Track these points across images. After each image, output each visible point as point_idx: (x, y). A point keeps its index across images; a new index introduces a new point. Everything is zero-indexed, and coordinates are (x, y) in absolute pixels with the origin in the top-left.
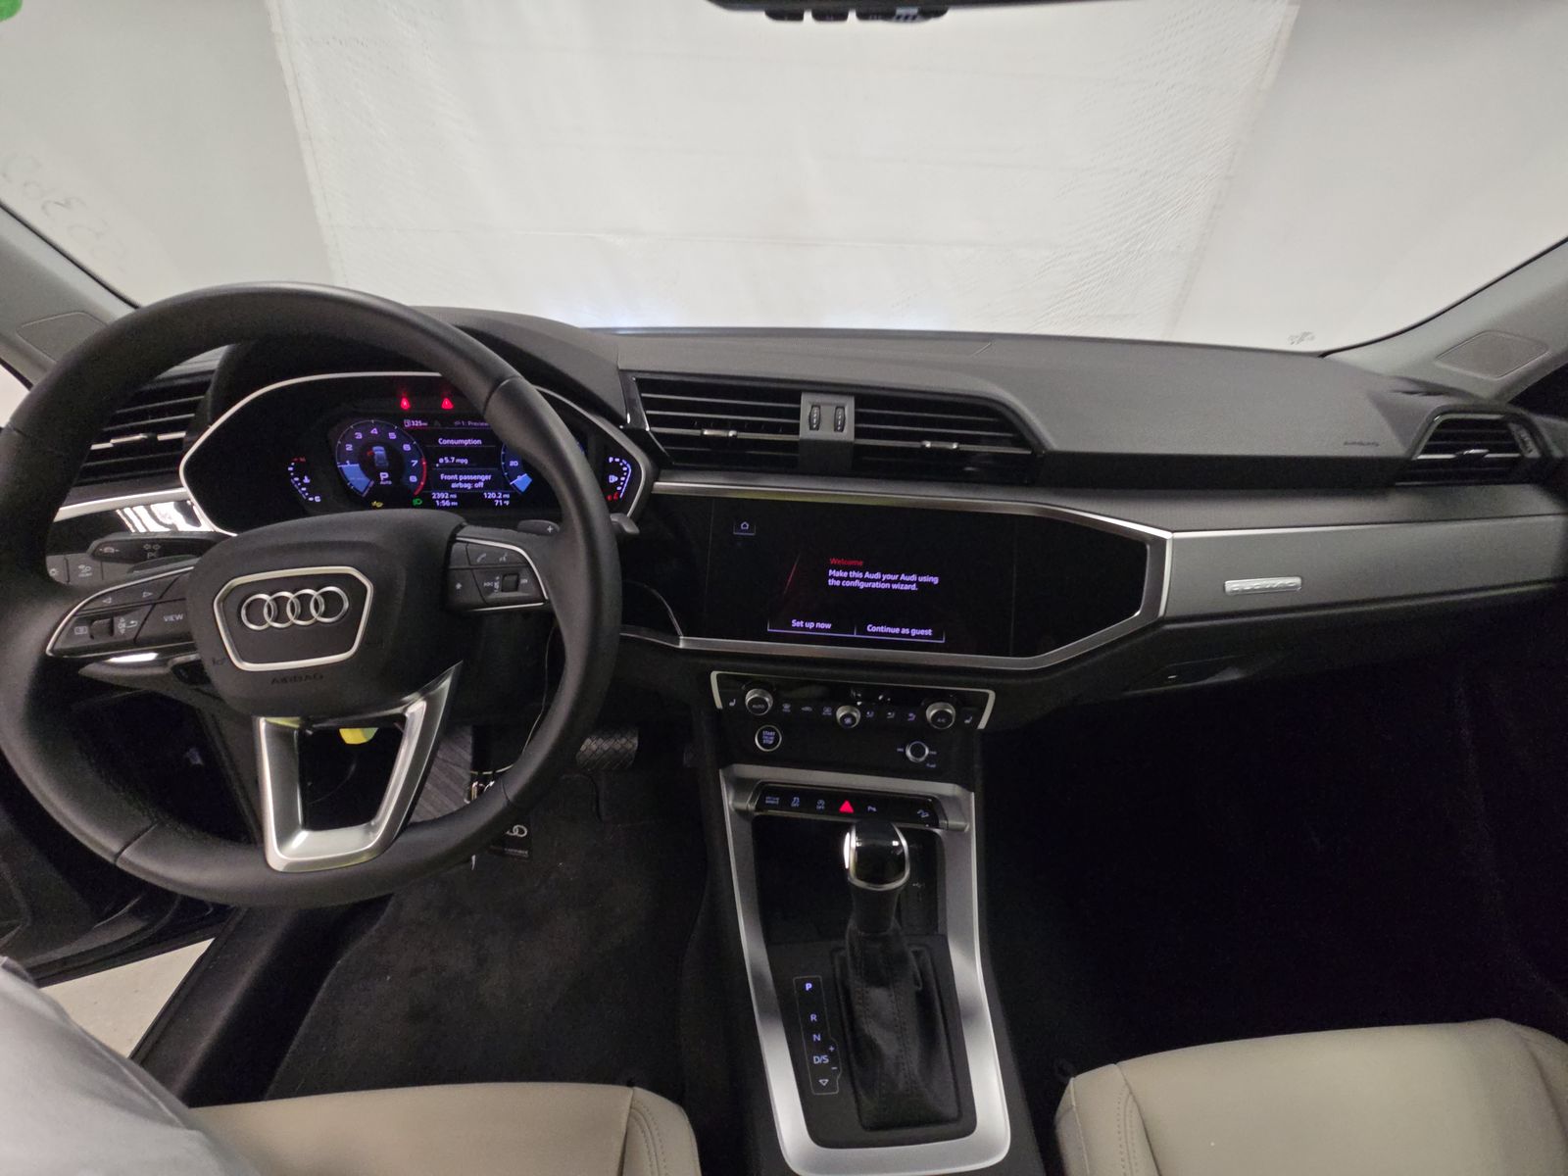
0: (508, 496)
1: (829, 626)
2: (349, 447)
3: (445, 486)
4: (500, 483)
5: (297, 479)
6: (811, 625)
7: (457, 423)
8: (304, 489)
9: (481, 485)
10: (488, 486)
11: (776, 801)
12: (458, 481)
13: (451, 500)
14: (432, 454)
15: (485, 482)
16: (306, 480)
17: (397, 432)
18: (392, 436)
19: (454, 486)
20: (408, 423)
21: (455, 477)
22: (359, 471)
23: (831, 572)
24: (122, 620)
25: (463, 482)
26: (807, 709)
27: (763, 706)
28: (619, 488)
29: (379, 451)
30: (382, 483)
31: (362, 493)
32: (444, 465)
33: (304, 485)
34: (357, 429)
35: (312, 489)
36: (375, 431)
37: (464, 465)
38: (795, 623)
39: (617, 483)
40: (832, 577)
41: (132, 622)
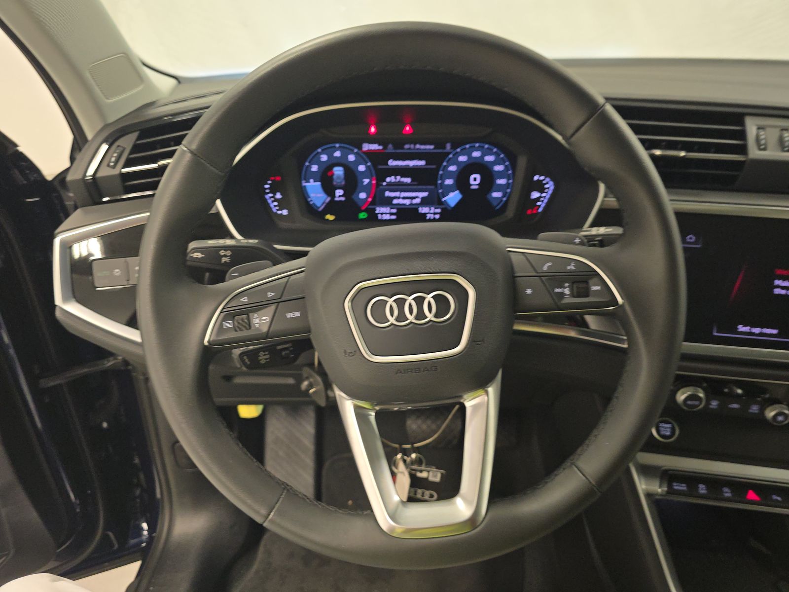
0: (438, 211)
1: (775, 332)
2: (315, 168)
3: (388, 202)
4: (434, 200)
5: (271, 195)
6: (757, 330)
7: (407, 146)
8: (276, 204)
9: (418, 201)
10: (425, 202)
11: (683, 487)
12: (399, 198)
13: (391, 214)
14: (381, 173)
15: (423, 199)
16: (278, 196)
17: (356, 154)
18: (351, 158)
19: (395, 202)
20: (366, 147)
21: (397, 194)
22: (320, 189)
23: (777, 282)
24: (256, 316)
25: (404, 198)
26: (735, 406)
27: (697, 403)
28: (539, 203)
29: (338, 171)
30: (336, 199)
31: (319, 208)
32: (389, 184)
33: (276, 200)
34: (323, 152)
35: (282, 204)
36: (337, 154)
37: (406, 184)
38: (741, 328)
39: (538, 199)
40: (778, 287)
41: (264, 318)
